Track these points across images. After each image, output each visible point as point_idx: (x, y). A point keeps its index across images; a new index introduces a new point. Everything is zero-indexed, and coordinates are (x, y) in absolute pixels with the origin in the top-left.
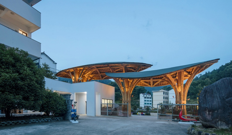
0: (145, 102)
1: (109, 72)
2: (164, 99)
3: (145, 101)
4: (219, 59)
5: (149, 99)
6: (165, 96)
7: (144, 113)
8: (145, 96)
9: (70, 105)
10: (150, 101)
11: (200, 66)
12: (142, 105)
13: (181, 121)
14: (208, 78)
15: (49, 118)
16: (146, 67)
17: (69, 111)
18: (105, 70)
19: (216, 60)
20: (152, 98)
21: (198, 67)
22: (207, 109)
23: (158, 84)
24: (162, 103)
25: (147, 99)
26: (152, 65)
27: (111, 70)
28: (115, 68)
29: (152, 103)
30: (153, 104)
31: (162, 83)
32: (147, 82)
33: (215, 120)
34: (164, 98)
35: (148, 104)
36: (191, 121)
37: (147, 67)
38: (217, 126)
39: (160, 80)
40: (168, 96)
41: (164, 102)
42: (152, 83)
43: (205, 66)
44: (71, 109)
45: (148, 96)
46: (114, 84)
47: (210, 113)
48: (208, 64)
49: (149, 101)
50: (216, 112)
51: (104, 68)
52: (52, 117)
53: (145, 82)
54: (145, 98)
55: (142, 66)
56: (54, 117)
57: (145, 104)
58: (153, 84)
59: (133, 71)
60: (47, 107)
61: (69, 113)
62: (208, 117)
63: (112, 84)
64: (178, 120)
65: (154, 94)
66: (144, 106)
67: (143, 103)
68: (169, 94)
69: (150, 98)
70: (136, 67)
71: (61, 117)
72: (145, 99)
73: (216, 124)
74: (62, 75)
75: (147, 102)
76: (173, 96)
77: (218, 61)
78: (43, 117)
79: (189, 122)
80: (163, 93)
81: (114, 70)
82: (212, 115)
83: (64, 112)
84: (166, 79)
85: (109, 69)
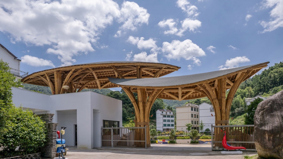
0: (165, 123)
1: (112, 76)
2: (192, 118)
3: (165, 121)
4: (269, 62)
5: (170, 119)
6: (194, 112)
7: (166, 141)
8: (164, 113)
9: (54, 131)
10: (172, 121)
11: (246, 71)
12: (159, 127)
13: (225, 150)
14: (248, 86)
15: (16, 157)
16: (170, 70)
17: (52, 142)
18: (106, 74)
19: (265, 64)
20: (174, 116)
21: (244, 72)
22: (266, 132)
23: (190, 96)
24: (189, 125)
25: (167, 119)
26: (180, 68)
27: (116, 74)
28: (122, 70)
29: (175, 124)
30: (177, 125)
31: (194, 94)
32: (173, 94)
33: (278, 148)
34: (192, 116)
35: (169, 125)
36: (238, 150)
37: (173, 70)
38: (280, 156)
39: (192, 91)
40: (197, 112)
41: (192, 121)
42: (180, 95)
43: (251, 72)
44: (54, 138)
45: (168, 113)
46: (115, 95)
47: (270, 139)
48: (256, 69)
49: (170, 121)
50: (278, 136)
51: (105, 70)
52: (22, 155)
53: (170, 93)
54: (164, 116)
55: (165, 68)
56: (25, 154)
57: (165, 125)
58: (182, 96)
59: (151, 76)
60: (12, 137)
61: (52, 145)
62: (267, 144)
63: (112, 96)
64: (221, 149)
65: (178, 110)
66: (163, 129)
67: (162, 125)
68: (200, 111)
69: (172, 117)
70: (155, 69)
71: (37, 153)
72: (165, 118)
73: (279, 153)
74: (31, 81)
75: (167, 123)
76: (212, 114)
77: (268, 64)
78: (4, 155)
79: (235, 150)
80: (190, 108)
81: (122, 74)
82: (274, 141)
83: (42, 144)
84: (202, 89)
85: (112, 71)
